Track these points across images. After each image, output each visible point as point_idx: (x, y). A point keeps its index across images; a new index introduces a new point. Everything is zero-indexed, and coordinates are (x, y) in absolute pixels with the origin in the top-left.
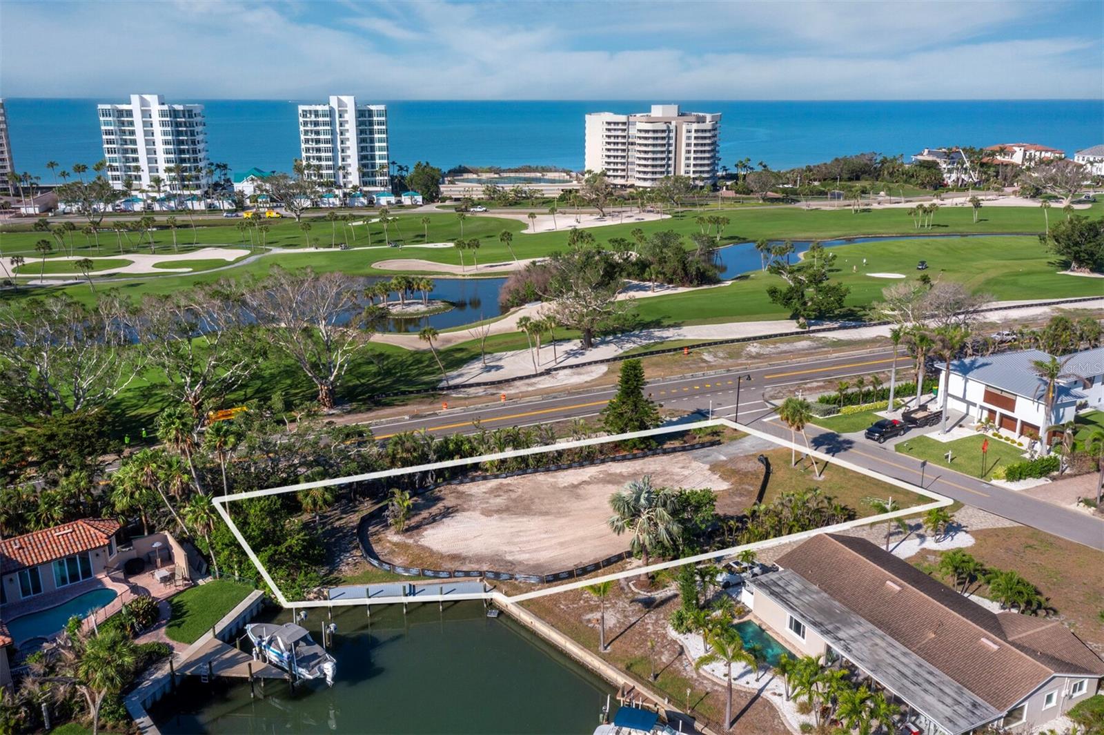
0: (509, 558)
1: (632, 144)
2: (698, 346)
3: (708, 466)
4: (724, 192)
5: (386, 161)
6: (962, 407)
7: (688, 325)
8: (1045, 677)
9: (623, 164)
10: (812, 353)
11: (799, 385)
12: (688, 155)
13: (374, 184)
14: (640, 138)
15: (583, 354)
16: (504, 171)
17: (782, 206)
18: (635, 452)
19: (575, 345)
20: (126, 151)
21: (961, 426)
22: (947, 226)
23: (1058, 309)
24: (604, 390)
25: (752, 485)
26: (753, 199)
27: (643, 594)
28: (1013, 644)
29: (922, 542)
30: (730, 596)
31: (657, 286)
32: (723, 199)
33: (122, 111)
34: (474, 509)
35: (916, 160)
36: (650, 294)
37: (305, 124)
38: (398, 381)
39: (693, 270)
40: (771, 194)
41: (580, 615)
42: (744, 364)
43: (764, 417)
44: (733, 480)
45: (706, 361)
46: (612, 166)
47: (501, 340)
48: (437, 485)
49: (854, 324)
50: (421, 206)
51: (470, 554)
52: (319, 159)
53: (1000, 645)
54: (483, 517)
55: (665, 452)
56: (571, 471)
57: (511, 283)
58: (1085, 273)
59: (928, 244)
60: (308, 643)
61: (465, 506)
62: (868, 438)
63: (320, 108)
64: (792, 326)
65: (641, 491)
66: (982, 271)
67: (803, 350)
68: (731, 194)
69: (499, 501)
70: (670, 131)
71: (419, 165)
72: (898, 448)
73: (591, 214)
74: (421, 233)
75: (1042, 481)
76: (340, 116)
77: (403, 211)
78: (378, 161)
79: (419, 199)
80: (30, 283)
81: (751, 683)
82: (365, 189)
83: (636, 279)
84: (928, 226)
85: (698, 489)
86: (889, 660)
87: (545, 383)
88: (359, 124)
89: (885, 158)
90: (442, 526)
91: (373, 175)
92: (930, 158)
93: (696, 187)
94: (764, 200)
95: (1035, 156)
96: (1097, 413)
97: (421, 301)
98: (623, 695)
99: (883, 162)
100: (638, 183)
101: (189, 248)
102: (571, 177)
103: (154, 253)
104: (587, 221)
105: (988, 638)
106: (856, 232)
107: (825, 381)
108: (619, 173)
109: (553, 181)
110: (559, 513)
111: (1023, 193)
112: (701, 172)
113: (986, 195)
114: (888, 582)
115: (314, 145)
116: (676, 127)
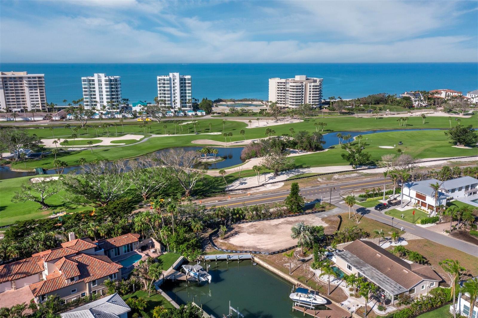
0: (258, 247)
1: (288, 91)
2: (316, 175)
3: (321, 219)
4: (324, 110)
5: (191, 98)
6: (409, 199)
7: (312, 167)
8: (421, 280)
9: (284, 99)
10: (357, 178)
11: (352, 190)
12: (310, 95)
13: (186, 107)
14: (291, 89)
15: (275, 178)
16: (236, 101)
17: (348, 116)
18: (296, 214)
19: (272, 175)
20: (91, 95)
21: (408, 205)
22: (412, 125)
23: (450, 161)
24: (284, 192)
25: (336, 225)
26: (336, 113)
27: (302, 258)
28: (413, 271)
29: (390, 244)
30: (329, 259)
31: (300, 151)
32: (324, 113)
33: (90, 79)
34: (245, 232)
35: (402, 96)
36: (297, 155)
37: (160, 84)
38: (211, 188)
39: (313, 146)
40: (344, 111)
41: (282, 264)
42: (333, 182)
43: (340, 202)
44: (329, 223)
45: (319, 181)
46: (280, 100)
47: (245, 173)
48: (232, 224)
49: (373, 167)
50: (205, 116)
51: (246, 246)
52: (165, 97)
53: (409, 272)
54: (248, 234)
55: (306, 214)
56: (275, 220)
57: (245, 150)
58: (462, 147)
59: (403, 134)
60: (202, 271)
61: (242, 231)
62: (376, 209)
63: (166, 78)
64: (350, 168)
65: (301, 226)
66: (423, 145)
67: (354, 177)
68: (327, 111)
69: (253, 230)
70: (303, 86)
71: (204, 100)
72: (386, 213)
73: (272, 120)
74: (208, 128)
75: (433, 225)
76: (173, 81)
77: (198, 118)
78: (187, 98)
79: (204, 113)
80: (68, 149)
81: (336, 283)
82: (183, 109)
83: (292, 148)
84: (405, 125)
85: (318, 226)
86: (376, 276)
87: (262, 189)
88: (181, 83)
89: (389, 95)
90: (235, 237)
91: (186, 103)
92: (407, 96)
93: (313, 108)
94: (340, 113)
95: (450, 94)
96: (456, 201)
97: (213, 157)
98: (297, 286)
99: (389, 96)
100: (290, 106)
101: (121, 134)
102: (263, 103)
103: (109, 137)
104: (271, 123)
105: (405, 270)
106: (376, 128)
107: (361, 189)
108: (283, 102)
109: (256, 106)
110: (273, 233)
111: (445, 111)
112: (315, 102)
113: (429, 111)
114: (377, 254)
115: (163, 92)
116: (305, 85)
